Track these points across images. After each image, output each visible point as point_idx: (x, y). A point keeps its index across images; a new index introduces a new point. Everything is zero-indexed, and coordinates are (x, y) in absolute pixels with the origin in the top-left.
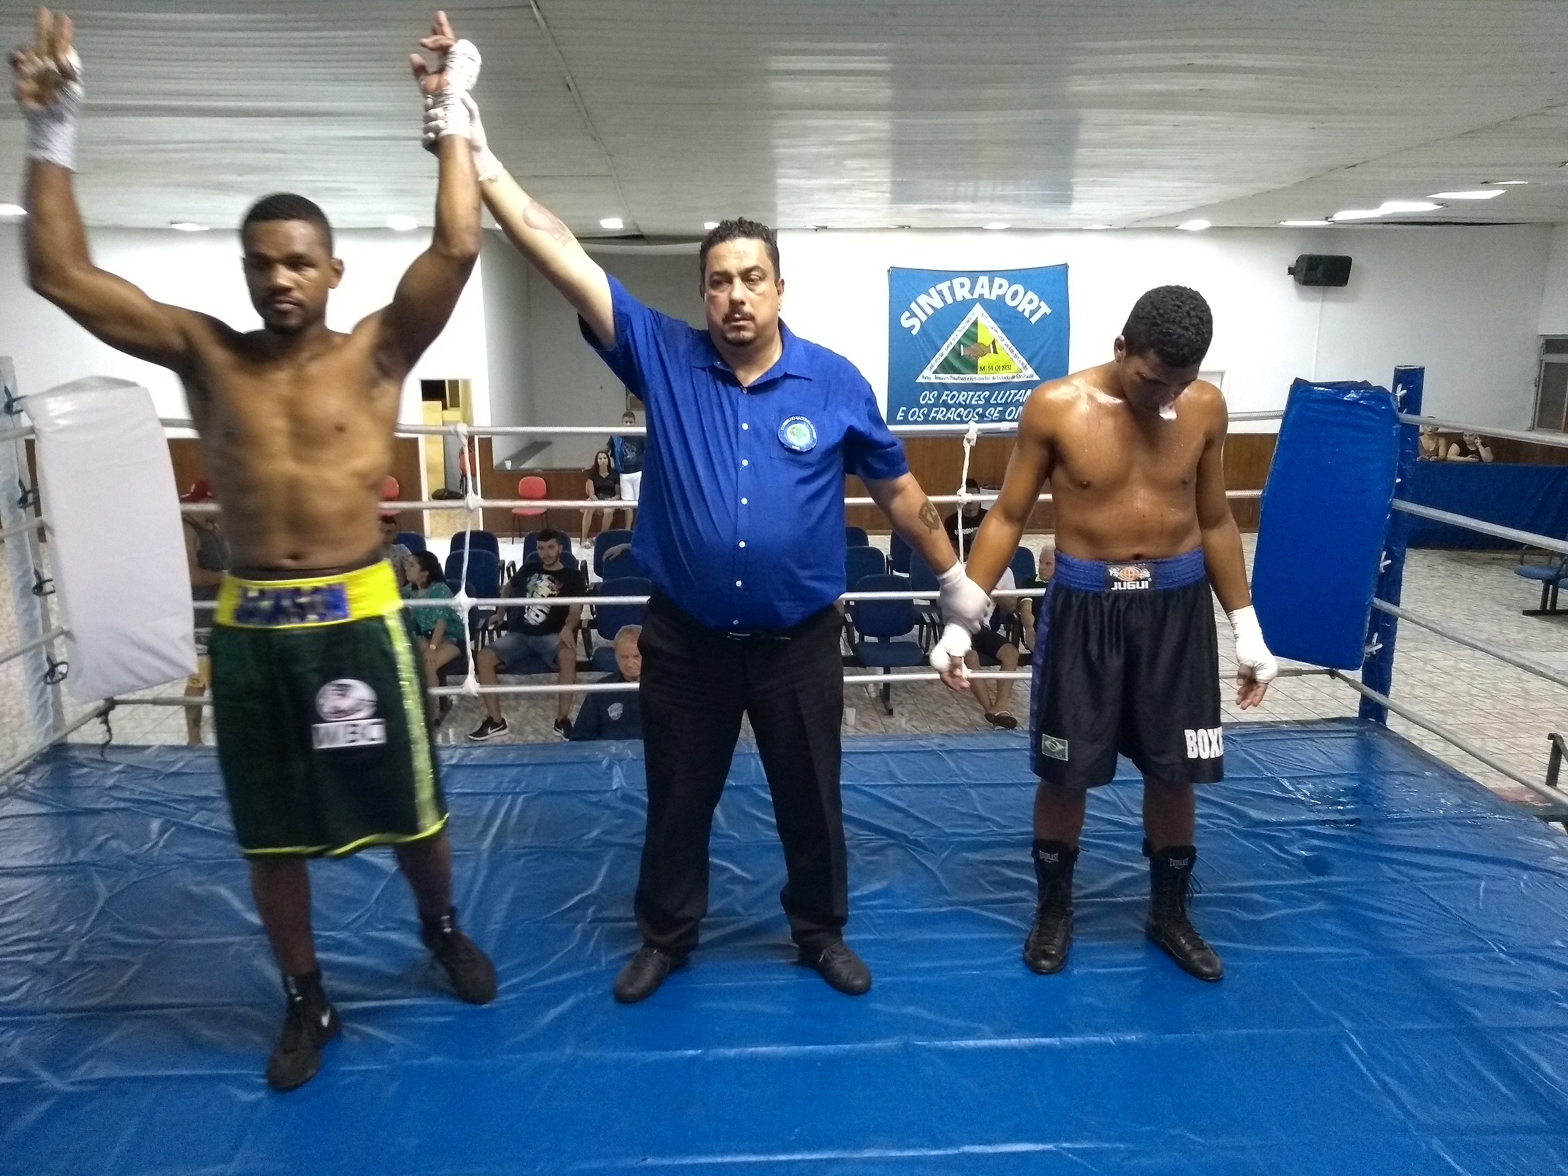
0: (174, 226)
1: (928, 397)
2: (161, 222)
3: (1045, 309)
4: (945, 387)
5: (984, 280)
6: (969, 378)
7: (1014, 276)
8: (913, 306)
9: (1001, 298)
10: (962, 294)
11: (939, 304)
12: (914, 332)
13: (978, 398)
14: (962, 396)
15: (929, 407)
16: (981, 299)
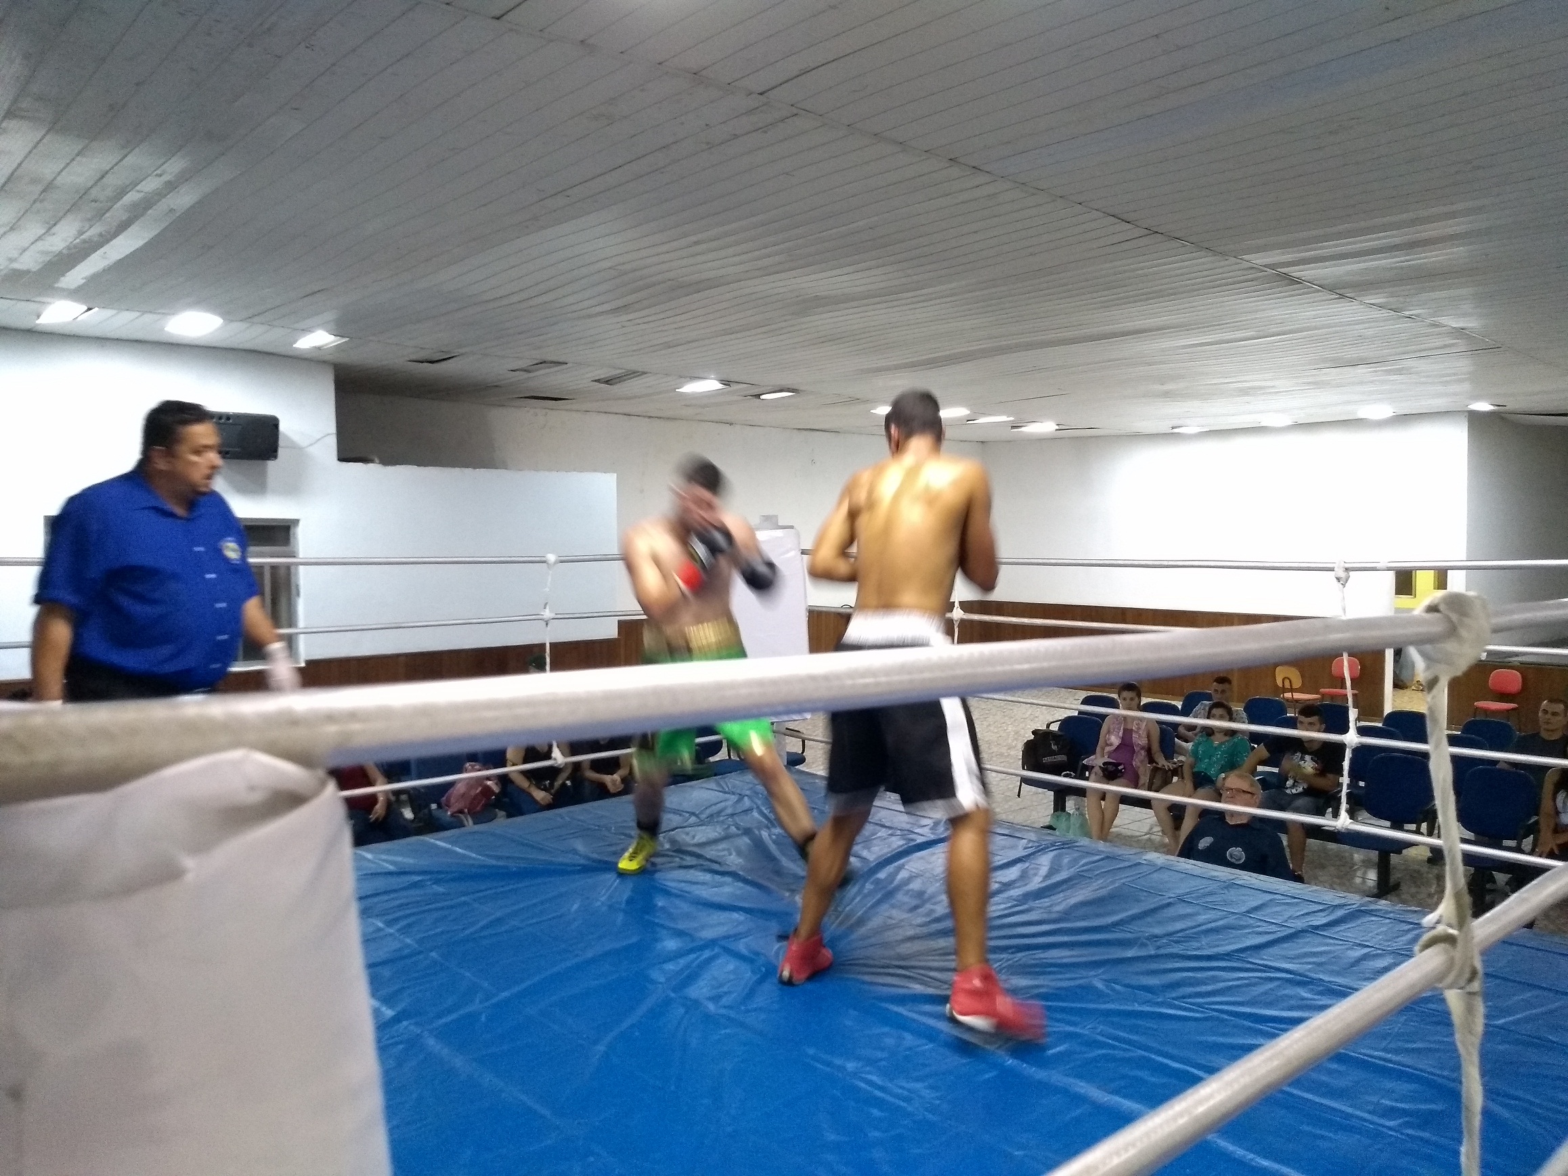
0: (1176, 430)
2: (1164, 427)
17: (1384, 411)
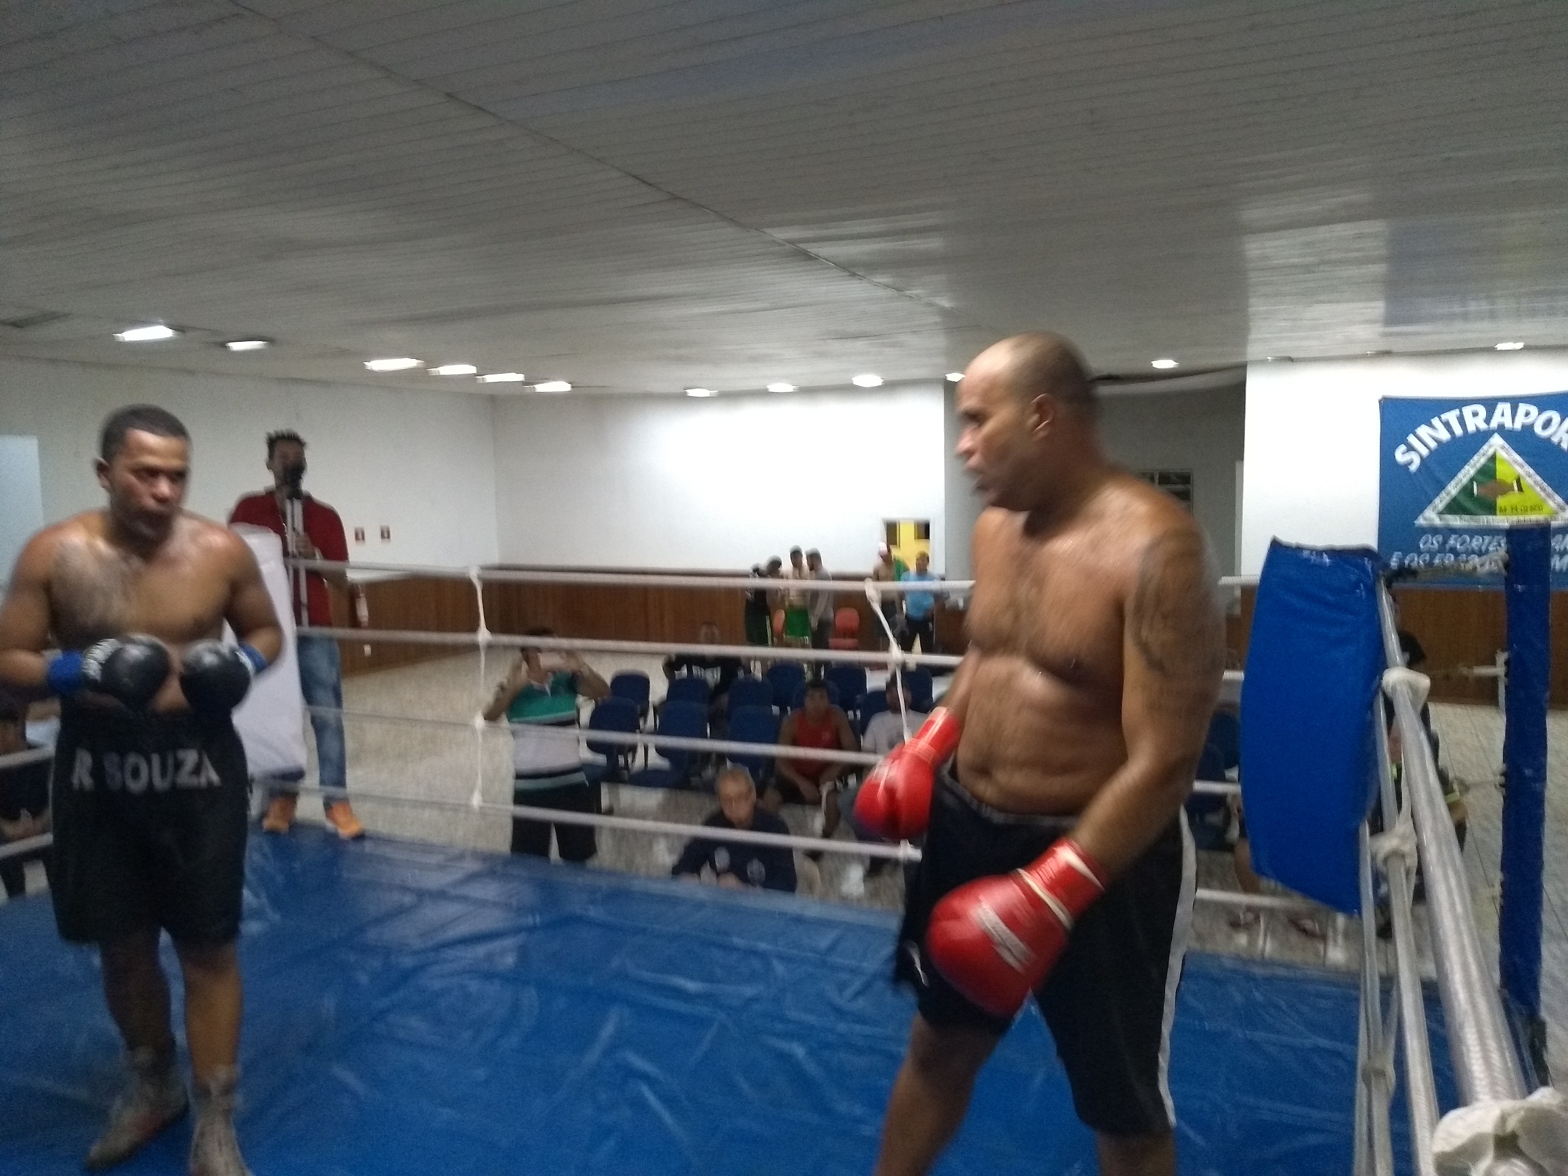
1: (1432, 541)
4: (1453, 530)
5: (1504, 407)
7: (1543, 402)
8: (1412, 439)
9: (1528, 429)
10: (1474, 424)
11: (1444, 436)
12: (1413, 468)
14: (1476, 543)
15: (1433, 555)
16: (1501, 430)
17: (873, 380)
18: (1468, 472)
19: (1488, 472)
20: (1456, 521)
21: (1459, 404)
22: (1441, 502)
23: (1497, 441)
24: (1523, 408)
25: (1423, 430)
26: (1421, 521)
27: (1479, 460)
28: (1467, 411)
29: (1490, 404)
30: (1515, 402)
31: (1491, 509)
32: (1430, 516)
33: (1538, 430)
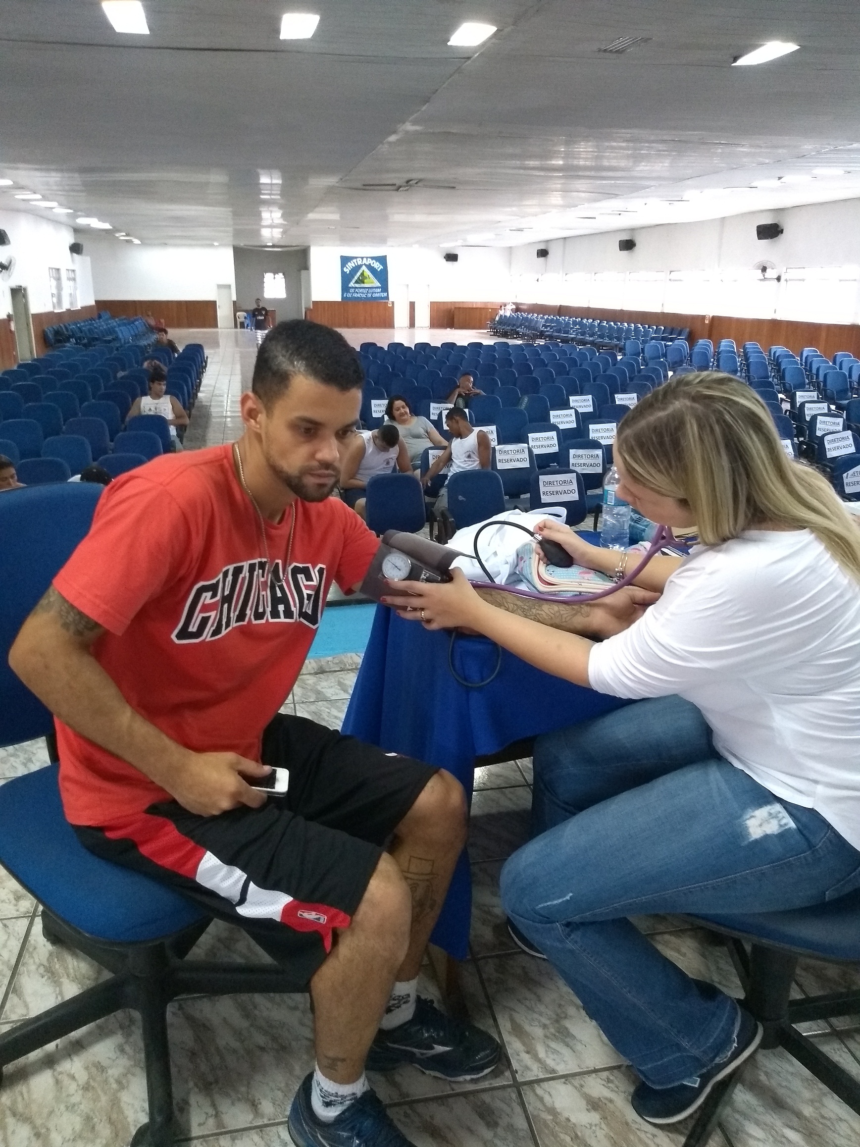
1: (352, 290)
3: (382, 267)
4: (356, 287)
5: (365, 259)
6: (362, 285)
7: (373, 258)
8: (347, 266)
9: (370, 264)
10: (360, 263)
11: (354, 266)
12: (348, 273)
13: (365, 291)
14: (361, 290)
15: (353, 293)
16: (365, 264)
18: (359, 274)
19: (362, 274)
20: (357, 285)
21: (356, 258)
22: (354, 281)
23: (364, 266)
24: (369, 259)
25: (349, 264)
26: (350, 286)
27: (361, 271)
28: (358, 259)
29: (362, 258)
30: (367, 258)
31: (364, 283)
32: (352, 284)
33: (372, 265)
